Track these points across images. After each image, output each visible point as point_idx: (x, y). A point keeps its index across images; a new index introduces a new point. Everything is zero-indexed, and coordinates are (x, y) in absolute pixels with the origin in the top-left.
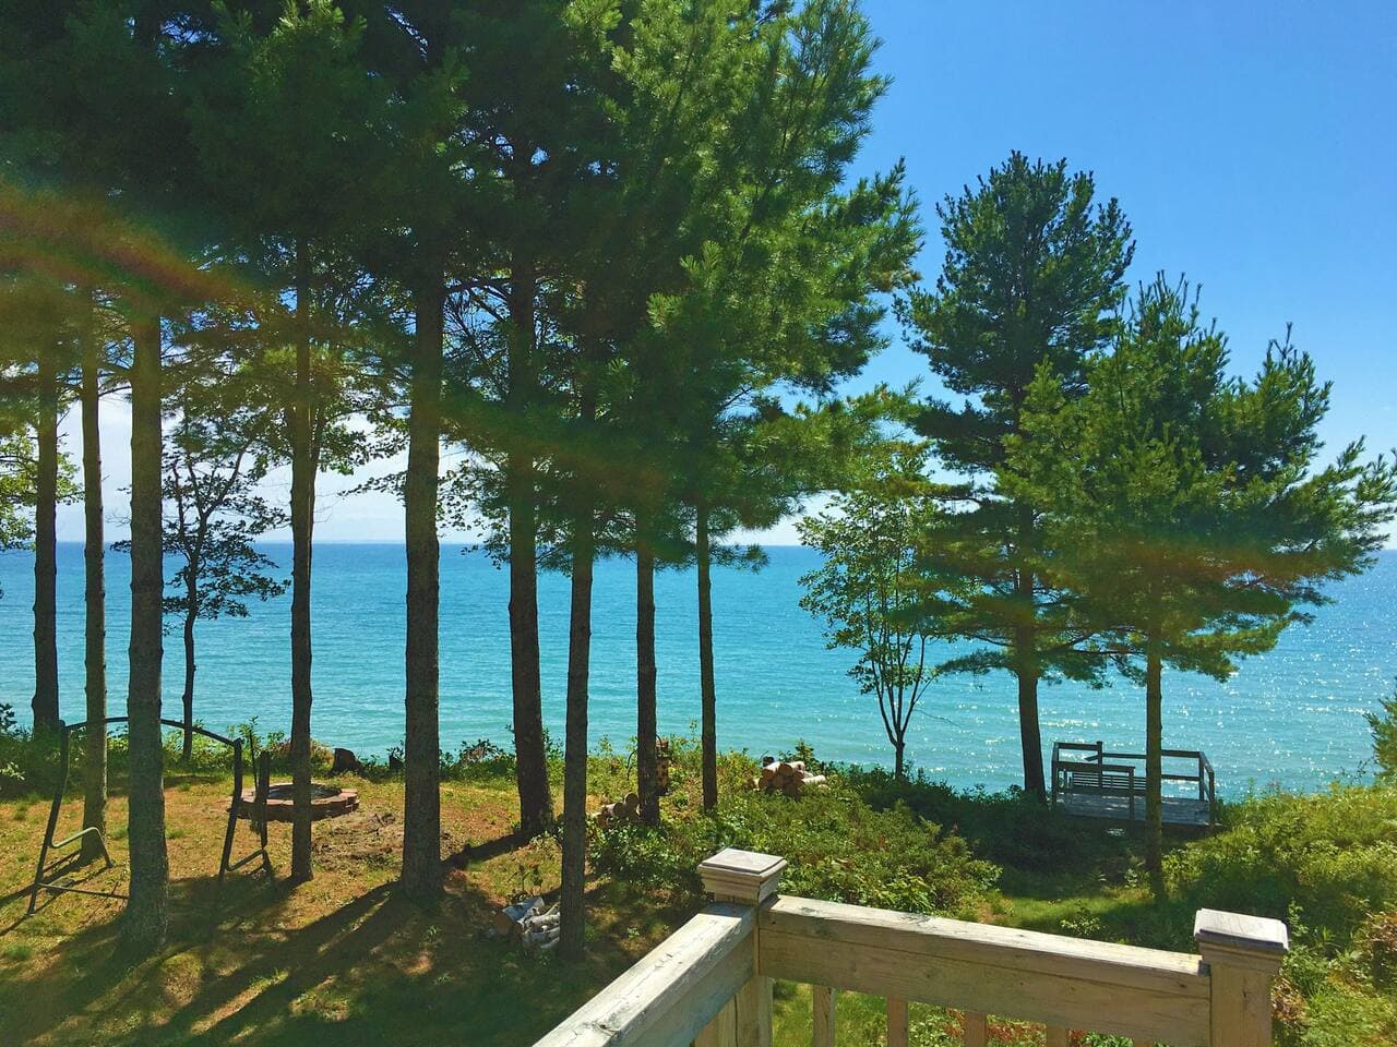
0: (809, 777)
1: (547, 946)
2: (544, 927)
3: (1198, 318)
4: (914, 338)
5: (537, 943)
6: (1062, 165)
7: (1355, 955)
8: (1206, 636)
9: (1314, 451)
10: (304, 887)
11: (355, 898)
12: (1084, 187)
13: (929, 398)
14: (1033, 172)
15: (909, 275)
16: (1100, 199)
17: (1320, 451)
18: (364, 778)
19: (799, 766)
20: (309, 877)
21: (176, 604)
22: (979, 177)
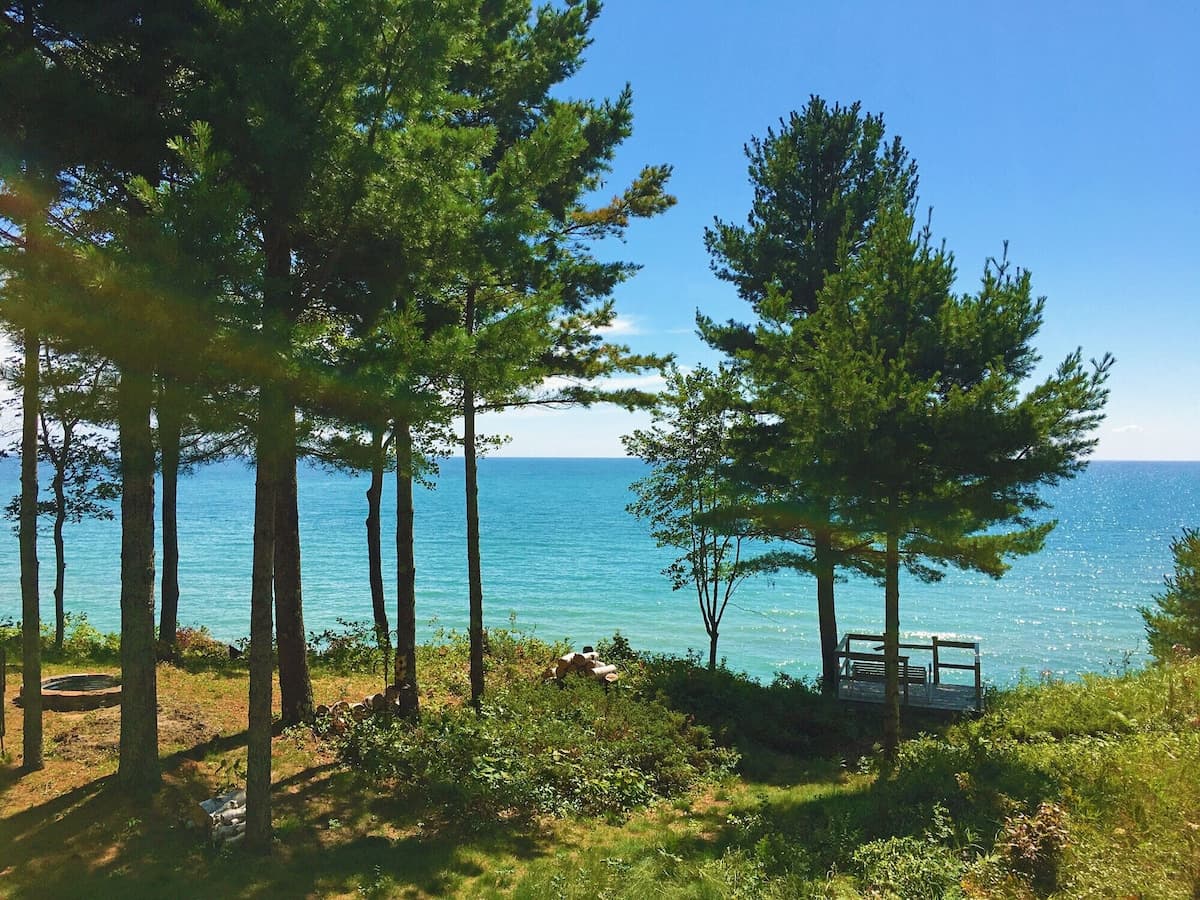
0: (600, 666)
1: (233, 839)
2: (235, 821)
3: (930, 239)
4: (721, 267)
5: (223, 836)
6: (856, 107)
7: (995, 859)
8: (980, 537)
9: (1032, 364)
10: (31, 778)
11: (74, 789)
12: (875, 128)
13: (731, 321)
14: (831, 114)
15: (665, 200)
16: (888, 138)
17: (1038, 365)
18: (178, 667)
19: (593, 656)
20: (38, 767)
21: (47, 507)
22: (781, 119)
